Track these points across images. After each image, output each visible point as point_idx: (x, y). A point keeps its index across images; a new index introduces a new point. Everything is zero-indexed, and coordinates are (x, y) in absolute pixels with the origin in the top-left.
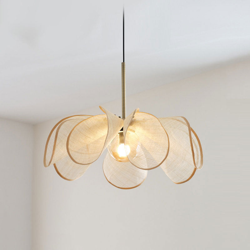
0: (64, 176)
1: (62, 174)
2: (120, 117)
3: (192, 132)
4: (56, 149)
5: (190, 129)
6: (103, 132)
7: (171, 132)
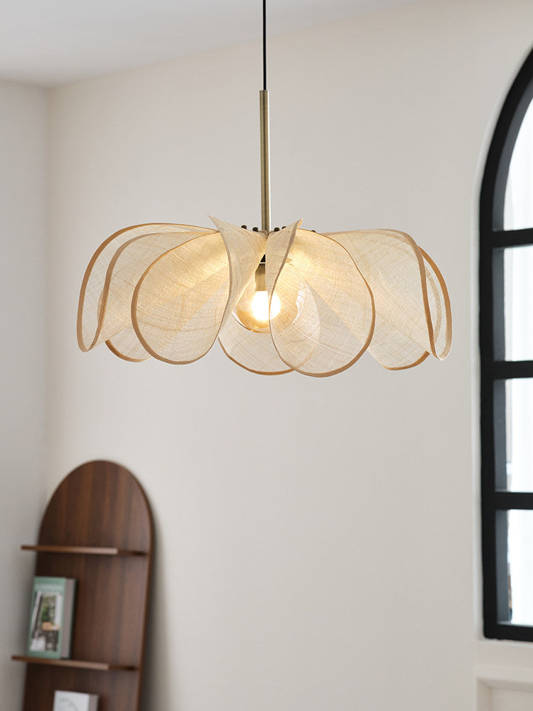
0: (125, 354)
1: (119, 350)
2: (255, 229)
3: (425, 260)
4: (107, 316)
5: (421, 254)
6: (218, 267)
7: (378, 274)
